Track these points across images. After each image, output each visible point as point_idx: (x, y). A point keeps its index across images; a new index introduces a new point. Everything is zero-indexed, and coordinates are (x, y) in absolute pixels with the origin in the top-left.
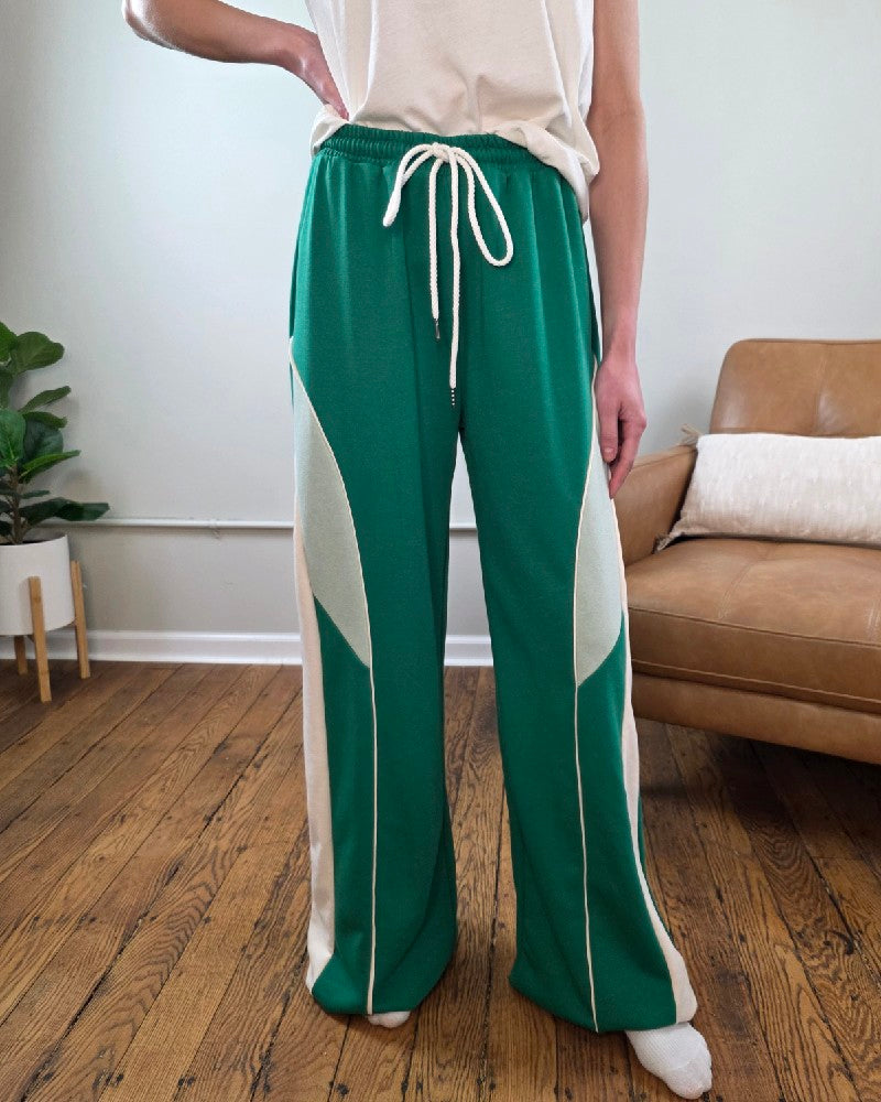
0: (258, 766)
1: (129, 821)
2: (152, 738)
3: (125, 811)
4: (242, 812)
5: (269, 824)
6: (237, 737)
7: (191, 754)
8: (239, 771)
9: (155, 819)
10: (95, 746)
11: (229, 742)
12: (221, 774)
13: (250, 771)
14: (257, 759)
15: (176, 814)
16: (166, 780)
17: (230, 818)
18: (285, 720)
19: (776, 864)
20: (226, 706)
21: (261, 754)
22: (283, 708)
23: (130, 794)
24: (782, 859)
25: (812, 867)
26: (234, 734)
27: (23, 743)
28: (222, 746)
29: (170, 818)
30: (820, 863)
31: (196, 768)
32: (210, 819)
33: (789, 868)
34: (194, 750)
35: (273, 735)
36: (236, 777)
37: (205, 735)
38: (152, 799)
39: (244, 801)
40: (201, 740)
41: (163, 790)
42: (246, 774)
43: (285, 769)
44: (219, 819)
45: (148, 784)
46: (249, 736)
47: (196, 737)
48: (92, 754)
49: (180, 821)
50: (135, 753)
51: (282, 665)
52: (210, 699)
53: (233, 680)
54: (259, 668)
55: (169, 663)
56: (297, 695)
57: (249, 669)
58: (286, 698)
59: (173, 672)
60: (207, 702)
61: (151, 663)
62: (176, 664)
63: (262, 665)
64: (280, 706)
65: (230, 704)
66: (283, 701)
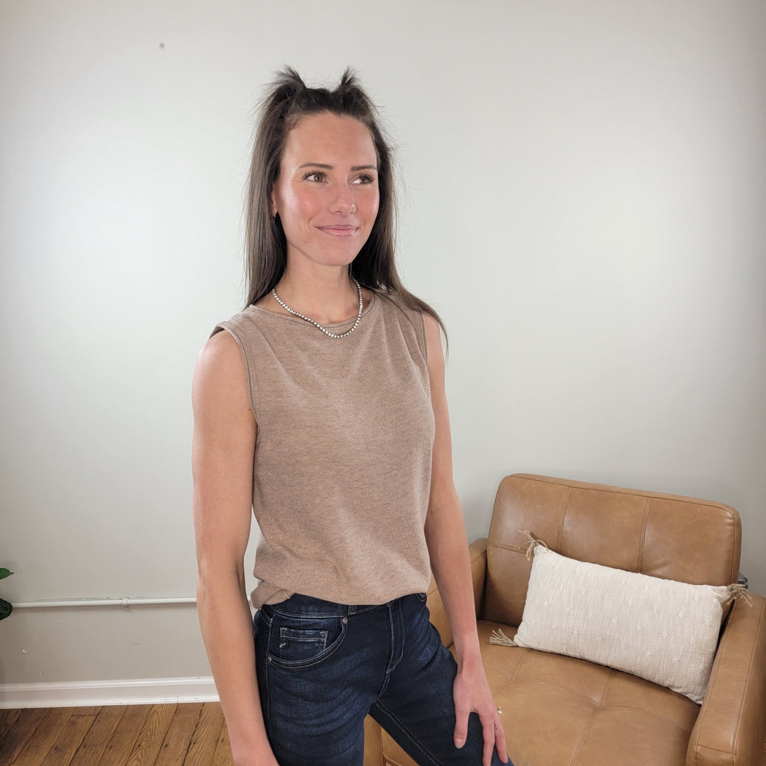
20: (135, 763)
51: (178, 704)
52: (123, 753)
53: (140, 728)
54: (160, 709)
55: (90, 707)
56: (190, 744)
57: (153, 710)
58: (183, 747)
59: (93, 718)
60: (122, 758)
61: (76, 708)
62: (96, 708)
63: (162, 705)
64: (177, 760)
65: (139, 760)
66: (180, 753)
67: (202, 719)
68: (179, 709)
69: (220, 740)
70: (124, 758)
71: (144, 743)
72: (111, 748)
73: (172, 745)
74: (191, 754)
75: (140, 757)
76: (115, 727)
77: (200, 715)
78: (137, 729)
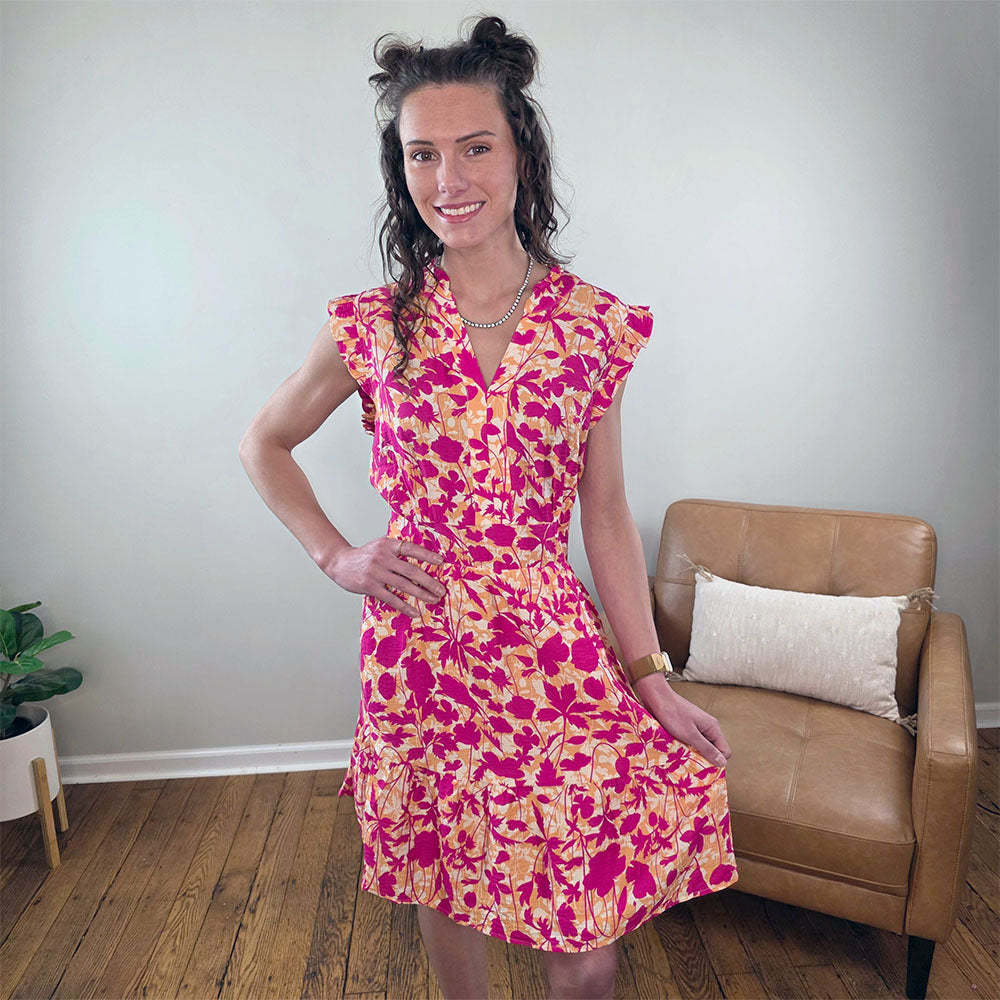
0: (253, 912)
1: (151, 993)
2: (154, 882)
3: (145, 982)
4: (247, 973)
5: (273, 985)
6: (229, 875)
7: (192, 900)
8: (238, 919)
9: (173, 989)
10: (104, 898)
11: (223, 881)
12: (222, 925)
13: (247, 918)
14: (251, 902)
15: (191, 981)
16: (175, 937)
17: (239, 981)
18: (270, 849)
19: (690, 987)
20: (213, 835)
21: (254, 895)
22: (264, 834)
23: (146, 958)
24: (694, 980)
25: (717, 986)
26: (226, 872)
27: (38, 902)
28: (219, 889)
29: (186, 986)
30: (723, 980)
31: (199, 918)
32: (222, 984)
33: (700, 988)
34: (194, 896)
35: (261, 870)
36: (236, 928)
37: (201, 876)
38: (167, 963)
39: (247, 959)
40: (198, 883)
41: (174, 950)
42: (244, 923)
43: (277, 912)
44: (229, 983)
45: (160, 944)
46: (239, 872)
47: (193, 878)
48: (103, 909)
49: (195, 989)
50: (142, 905)
51: (257, 775)
52: (198, 826)
53: (216, 799)
54: (237, 780)
55: (154, 781)
56: (275, 814)
57: (228, 781)
58: (266, 819)
59: (159, 792)
60: (196, 831)
61: (138, 782)
62: (160, 781)
63: (239, 776)
64: (262, 830)
65: (217, 831)
66: (264, 823)
67: (287, 789)
68: (258, 779)
69: (309, 809)
70: (200, 829)
71: (221, 816)
72: (183, 820)
73: (254, 816)
74: (278, 822)
75: (218, 828)
76: (186, 799)
77: (284, 785)
78: (211, 801)
